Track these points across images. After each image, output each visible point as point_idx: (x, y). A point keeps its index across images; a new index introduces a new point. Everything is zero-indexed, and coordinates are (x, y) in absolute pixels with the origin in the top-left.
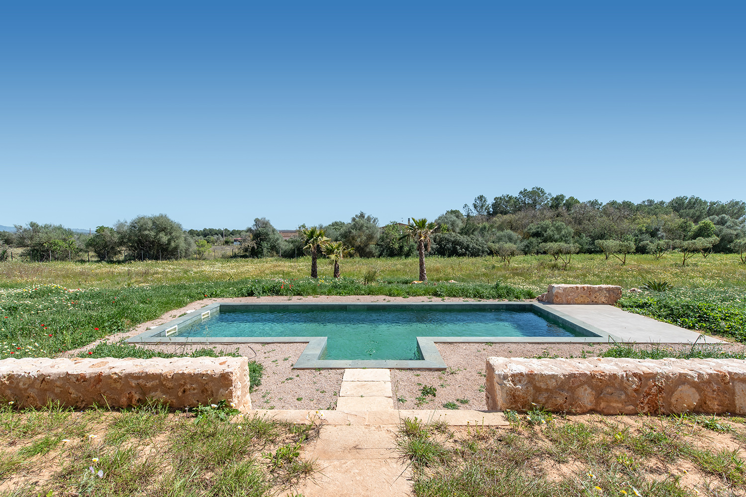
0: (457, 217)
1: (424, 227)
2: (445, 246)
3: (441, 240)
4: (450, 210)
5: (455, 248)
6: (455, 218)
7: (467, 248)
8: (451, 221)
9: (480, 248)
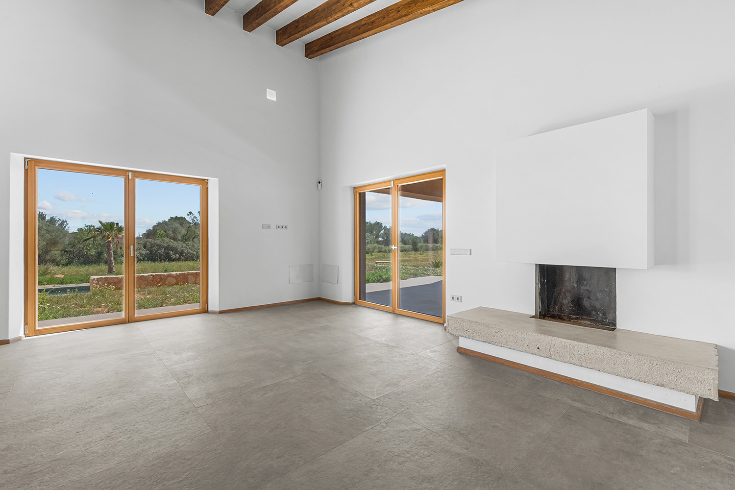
0: (181, 224)
1: (113, 230)
2: (156, 252)
3: (152, 246)
4: (174, 216)
5: (168, 254)
6: (178, 225)
7: (181, 254)
8: (172, 228)
9: (195, 253)
